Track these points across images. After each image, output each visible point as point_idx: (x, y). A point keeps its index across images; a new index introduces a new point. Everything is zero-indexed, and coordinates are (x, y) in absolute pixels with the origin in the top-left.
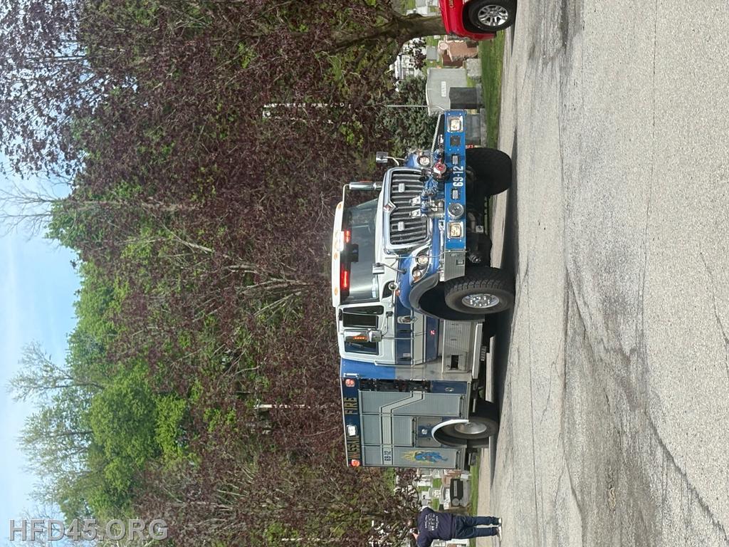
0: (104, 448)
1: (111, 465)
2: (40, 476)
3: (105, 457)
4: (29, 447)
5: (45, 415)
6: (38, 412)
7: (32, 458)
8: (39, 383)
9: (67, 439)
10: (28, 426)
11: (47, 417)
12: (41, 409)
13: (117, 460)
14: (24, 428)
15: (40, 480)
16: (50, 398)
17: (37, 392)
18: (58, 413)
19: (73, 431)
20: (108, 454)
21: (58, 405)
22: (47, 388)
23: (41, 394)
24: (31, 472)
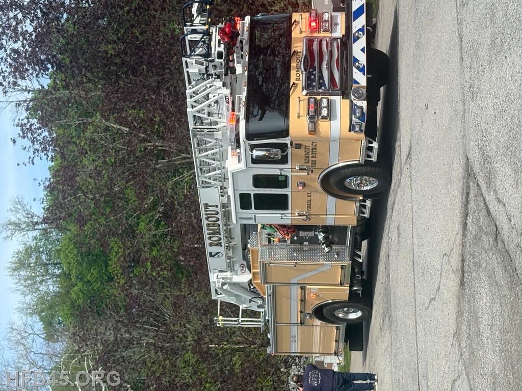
0: (71, 275)
1: (76, 288)
2: (23, 296)
3: (71, 282)
4: (14, 274)
5: (27, 250)
6: (21, 248)
7: (18, 282)
8: (22, 226)
9: (43, 268)
10: (14, 259)
11: (29, 251)
12: (24, 246)
13: (80, 284)
14: (11, 260)
15: (23, 298)
16: (31, 237)
17: (21, 233)
18: (37, 249)
19: (47, 262)
20: (73, 280)
21: (36, 243)
22: (29, 230)
23: (24, 235)
24: (16, 293)
